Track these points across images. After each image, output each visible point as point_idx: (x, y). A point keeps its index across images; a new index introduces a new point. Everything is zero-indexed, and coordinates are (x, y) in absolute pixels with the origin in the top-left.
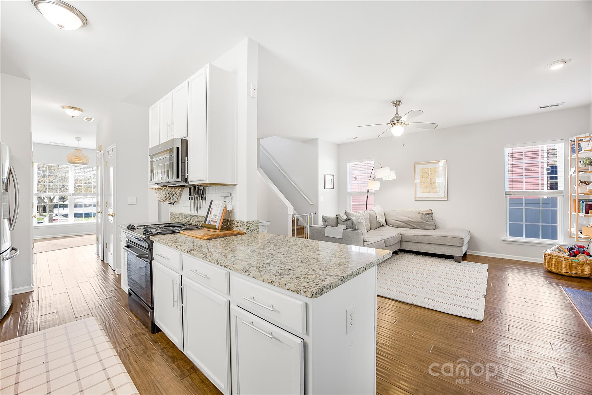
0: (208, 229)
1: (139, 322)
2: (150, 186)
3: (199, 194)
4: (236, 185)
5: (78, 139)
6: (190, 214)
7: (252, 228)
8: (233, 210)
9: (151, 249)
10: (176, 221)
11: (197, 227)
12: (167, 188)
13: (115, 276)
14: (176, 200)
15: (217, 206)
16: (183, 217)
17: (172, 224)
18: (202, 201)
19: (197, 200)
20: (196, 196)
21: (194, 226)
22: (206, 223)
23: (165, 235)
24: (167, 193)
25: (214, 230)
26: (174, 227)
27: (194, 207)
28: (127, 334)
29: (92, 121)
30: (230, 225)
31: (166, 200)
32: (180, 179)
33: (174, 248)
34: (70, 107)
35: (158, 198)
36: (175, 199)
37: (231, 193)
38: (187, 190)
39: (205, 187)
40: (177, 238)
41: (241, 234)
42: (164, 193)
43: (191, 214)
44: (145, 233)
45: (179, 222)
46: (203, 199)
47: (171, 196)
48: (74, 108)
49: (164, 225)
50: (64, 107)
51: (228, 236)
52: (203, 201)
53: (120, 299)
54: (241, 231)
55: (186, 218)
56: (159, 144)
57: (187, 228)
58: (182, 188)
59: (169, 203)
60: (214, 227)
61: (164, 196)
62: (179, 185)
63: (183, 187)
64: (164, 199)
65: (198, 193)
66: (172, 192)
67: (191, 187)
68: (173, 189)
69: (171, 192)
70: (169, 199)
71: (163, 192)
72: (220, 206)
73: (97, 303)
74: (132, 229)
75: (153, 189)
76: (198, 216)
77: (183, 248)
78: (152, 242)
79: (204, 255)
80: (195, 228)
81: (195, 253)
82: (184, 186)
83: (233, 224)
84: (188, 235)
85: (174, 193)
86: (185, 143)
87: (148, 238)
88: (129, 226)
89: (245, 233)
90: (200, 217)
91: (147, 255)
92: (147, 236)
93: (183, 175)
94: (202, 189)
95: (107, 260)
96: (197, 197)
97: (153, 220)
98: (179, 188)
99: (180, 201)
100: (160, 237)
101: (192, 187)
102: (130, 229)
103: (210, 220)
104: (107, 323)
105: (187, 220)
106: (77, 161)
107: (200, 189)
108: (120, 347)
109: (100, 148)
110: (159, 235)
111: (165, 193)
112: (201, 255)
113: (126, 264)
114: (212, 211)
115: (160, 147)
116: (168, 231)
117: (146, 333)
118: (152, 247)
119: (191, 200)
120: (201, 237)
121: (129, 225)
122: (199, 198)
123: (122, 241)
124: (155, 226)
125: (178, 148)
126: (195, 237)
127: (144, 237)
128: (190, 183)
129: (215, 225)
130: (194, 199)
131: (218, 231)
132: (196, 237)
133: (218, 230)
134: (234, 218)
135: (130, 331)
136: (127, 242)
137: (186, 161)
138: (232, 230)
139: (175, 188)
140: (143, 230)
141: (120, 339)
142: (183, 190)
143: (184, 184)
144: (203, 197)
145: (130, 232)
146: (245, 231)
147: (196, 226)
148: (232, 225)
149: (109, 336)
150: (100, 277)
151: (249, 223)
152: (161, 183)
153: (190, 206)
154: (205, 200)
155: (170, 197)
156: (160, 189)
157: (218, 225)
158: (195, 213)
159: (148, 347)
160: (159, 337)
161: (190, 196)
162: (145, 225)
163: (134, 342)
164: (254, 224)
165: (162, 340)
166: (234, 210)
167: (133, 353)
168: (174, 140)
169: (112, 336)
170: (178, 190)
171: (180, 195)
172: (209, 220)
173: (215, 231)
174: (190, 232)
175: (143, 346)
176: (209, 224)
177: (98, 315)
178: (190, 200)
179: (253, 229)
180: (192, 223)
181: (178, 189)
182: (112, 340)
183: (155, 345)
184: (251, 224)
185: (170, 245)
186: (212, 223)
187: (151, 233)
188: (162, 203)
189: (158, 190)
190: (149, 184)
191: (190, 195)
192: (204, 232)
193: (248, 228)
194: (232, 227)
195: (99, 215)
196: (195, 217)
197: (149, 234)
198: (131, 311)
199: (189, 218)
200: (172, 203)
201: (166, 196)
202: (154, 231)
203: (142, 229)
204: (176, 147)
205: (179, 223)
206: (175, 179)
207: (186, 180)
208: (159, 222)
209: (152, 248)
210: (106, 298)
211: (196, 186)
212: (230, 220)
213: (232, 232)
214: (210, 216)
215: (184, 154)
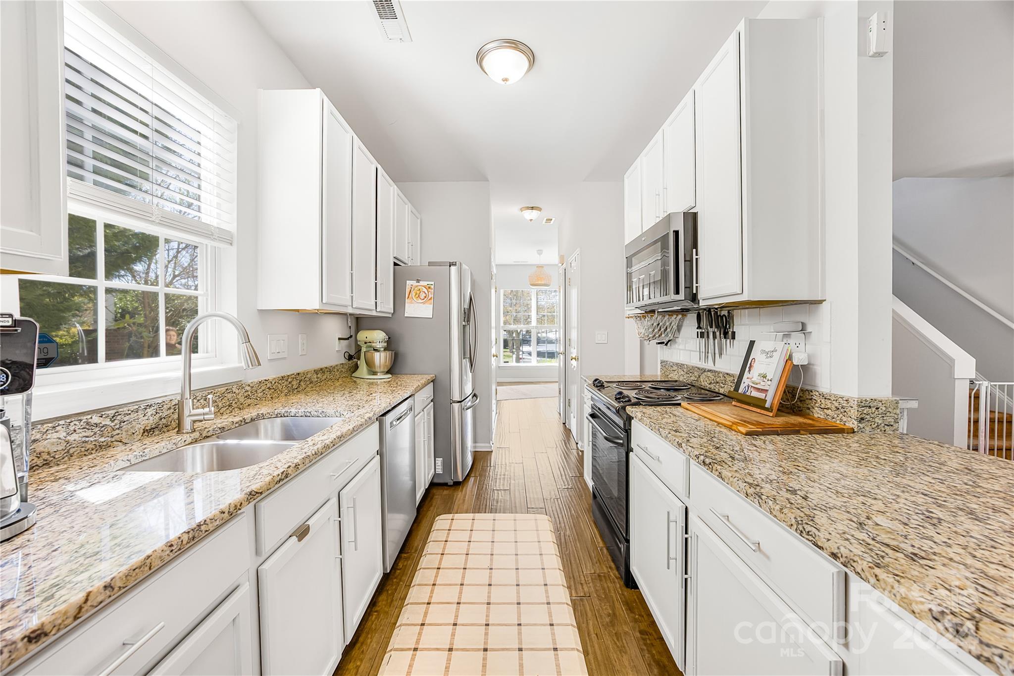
0: (744, 406)
1: (605, 551)
2: (628, 313)
3: (717, 327)
4: (820, 302)
5: (540, 252)
6: (698, 366)
7: (877, 420)
8: (811, 366)
9: (628, 431)
10: (670, 376)
11: (715, 395)
12: (656, 316)
13: (578, 454)
14: (672, 338)
15: (769, 354)
16: (685, 370)
17: (664, 384)
18: (725, 340)
19: (715, 337)
20: (711, 330)
21: (707, 392)
22: (740, 391)
23: (653, 407)
24: (655, 324)
25: (759, 410)
26: (668, 390)
27: (708, 353)
28: (588, 569)
29: (552, 222)
30: (801, 401)
31: (653, 337)
32: (681, 296)
33: (672, 444)
34: (528, 208)
35: (639, 334)
36: (670, 335)
37: (803, 325)
38: (692, 319)
39: (733, 310)
40: (678, 418)
41: (841, 431)
42: (649, 324)
43: (702, 367)
44: (619, 398)
45: (677, 379)
46: (727, 336)
47: (662, 330)
48: (532, 208)
49: (650, 385)
50: (521, 210)
51: (802, 432)
52: (728, 341)
53: (582, 496)
54: (838, 422)
55: (691, 374)
56: (640, 233)
57: (694, 395)
58: (683, 315)
59: (659, 343)
60: (762, 405)
61: (650, 330)
62: (679, 308)
63: (684, 311)
64: (650, 336)
65: (717, 324)
66: (665, 322)
67: (700, 311)
68: (667, 317)
69: (663, 322)
70: (659, 336)
71: (647, 322)
72: (776, 355)
73: (553, 493)
74: (599, 386)
75: (632, 317)
76: (715, 372)
77: (693, 450)
78: (630, 418)
79: (752, 489)
80: (708, 396)
81: (725, 473)
82: (687, 310)
83: (811, 399)
84: (700, 413)
85: (668, 324)
86: (692, 219)
87: (624, 408)
88: (596, 380)
89: (854, 430)
90: (721, 375)
91: (620, 439)
92: (622, 404)
93: (689, 287)
94: (727, 315)
95: (570, 424)
96: (714, 333)
97: (632, 372)
98: (677, 315)
99: (679, 340)
100: (644, 410)
101: (703, 312)
102: (597, 386)
103: (748, 387)
104: (562, 534)
105: (692, 378)
106: (540, 282)
107: (720, 315)
108: (577, 592)
109: (562, 259)
110: (642, 405)
111: (653, 324)
112: (742, 485)
113: (591, 443)
114: (755, 365)
115: (643, 239)
116: (658, 398)
117: (616, 580)
118: (631, 427)
119: (701, 337)
120: (731, 426)
121: (595, 378)
122: (718, 334)
123: (586, 403)
124: (635, 385)
125: (676, 233)
126: (716, 422)
127: (617, 405)
128: (703, 304)
129: (763, 398)
130: (708, 337)
131: (771, 414)
132: (719, 423)
133: (771, 412)
134: (815, 386)
135: (591, 564)
136: (592, 407)
137: (695, 257)
138: (809, 415)
139: (669, 315)
140: (615, 393)
141: (577, 574)
142: (683, 319)
143: (688, 304)
144: (728, 332)
145: (595, 391)
146: (852, 424)
147: (712, 394)
148: (808, 402)
149: (563, 559)
150: (560, 451)
151: (864, 404)
152: (646, 305)
153: (698, 350)
154: (733, 338)
155: (660, 332)
156: (643, 316)
157: (771, 398)
158: (709, 365)
159: (618, 614)
160: (637, 601)
161: (699, 331)
162: (620, 382)
163: (597, 590)
164: (884, 409)
165: (642, 610)
166: (813, 365)
167: (594, 613)
168: (669, 218)
169: (567, 560)
170: (675, 319)
171: (679, 329)
172: (746, 384)
173: (763, 412)
174: (703, 408)
175: (610, 606)
176: (747, 394)
177: (552, 514)
178: (698, 337)
179: (880, 422)
180: (703, 384)
181: (675, 316)
182: (567, 569)
183: (628, 615)
184: (874, 409)
185: (664, 435)
186: (755, 394)
187: (630, 401)
188: (646, 343)
189: (641, 319)
190: (626, 308)
191: (699, 327)
192: (736, 413)
193: (862, 419)
194: (809, 409)
195: (561, 356)
196: (709, 373)
197: (625, 401)
198: (595, 523)
199: (696, 374)
200: (663, 343)
201: (653, 330)
202: (632, 394)
203: (614, 389)
204: (674, 231)
205: (676, 381)
206: (673, 297)
207: (694, 298)
208: (641, 376)
209: (630, 429)
210: (564, 487)
211: (712, 310)
212: (802, 390)
213: (810, 422)
214: (750, 376)
215: (690, 242)
